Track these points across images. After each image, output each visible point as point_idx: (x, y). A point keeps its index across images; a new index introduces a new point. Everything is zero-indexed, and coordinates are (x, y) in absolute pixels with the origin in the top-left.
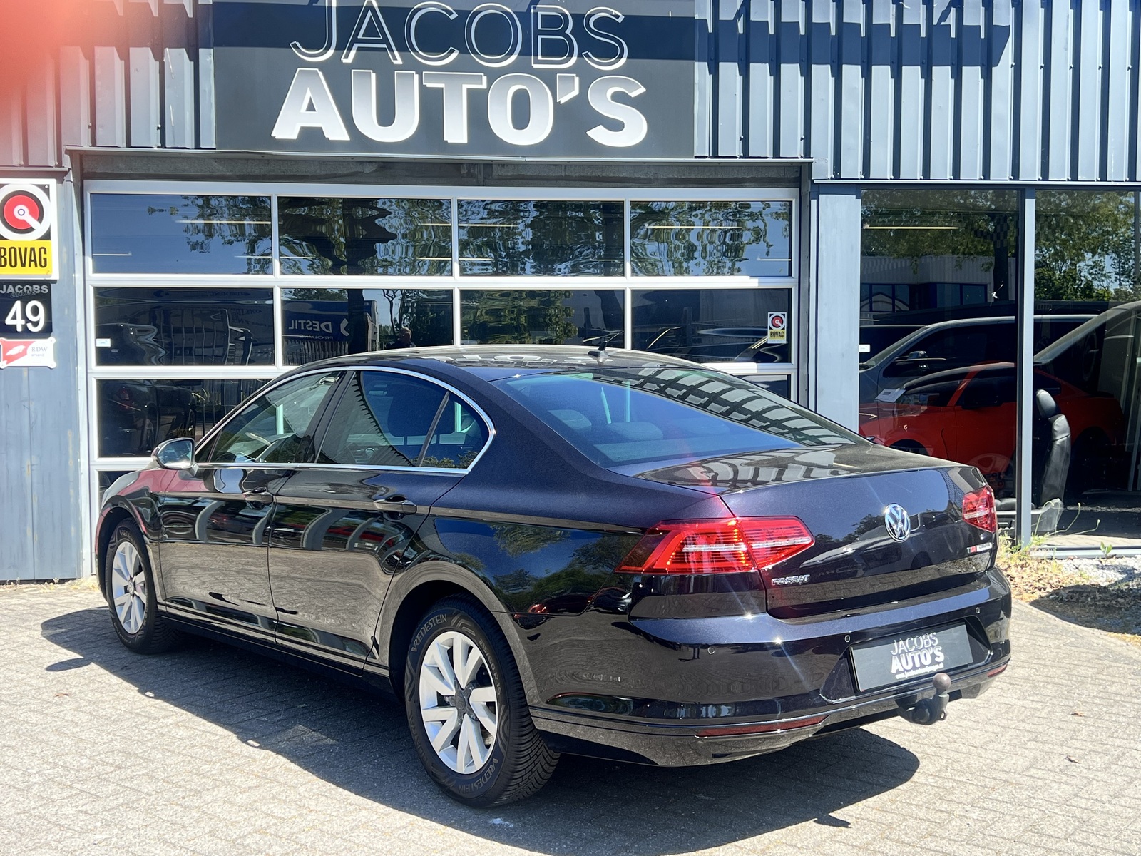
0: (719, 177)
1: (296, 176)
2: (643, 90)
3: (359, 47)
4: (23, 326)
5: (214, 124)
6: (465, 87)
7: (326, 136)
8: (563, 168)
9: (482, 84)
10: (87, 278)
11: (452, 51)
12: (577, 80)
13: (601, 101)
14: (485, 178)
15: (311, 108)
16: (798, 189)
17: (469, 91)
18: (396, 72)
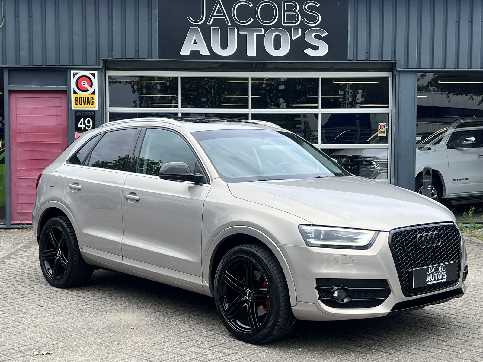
0: (358, 68)
1: (188, 69)
2: (327, 33)
3: (214, 19)
4: (84, 127)
5: (158, 49)
7: (201, 54)
8: (294, 65)
9: (262, 32)
10: (107, 109)
11: (251, 19)
12: (300, 30)
14: (262, 69)
15: (195, 42)
16: (392, 72)
17: (257, 35)
18: (228, 28)
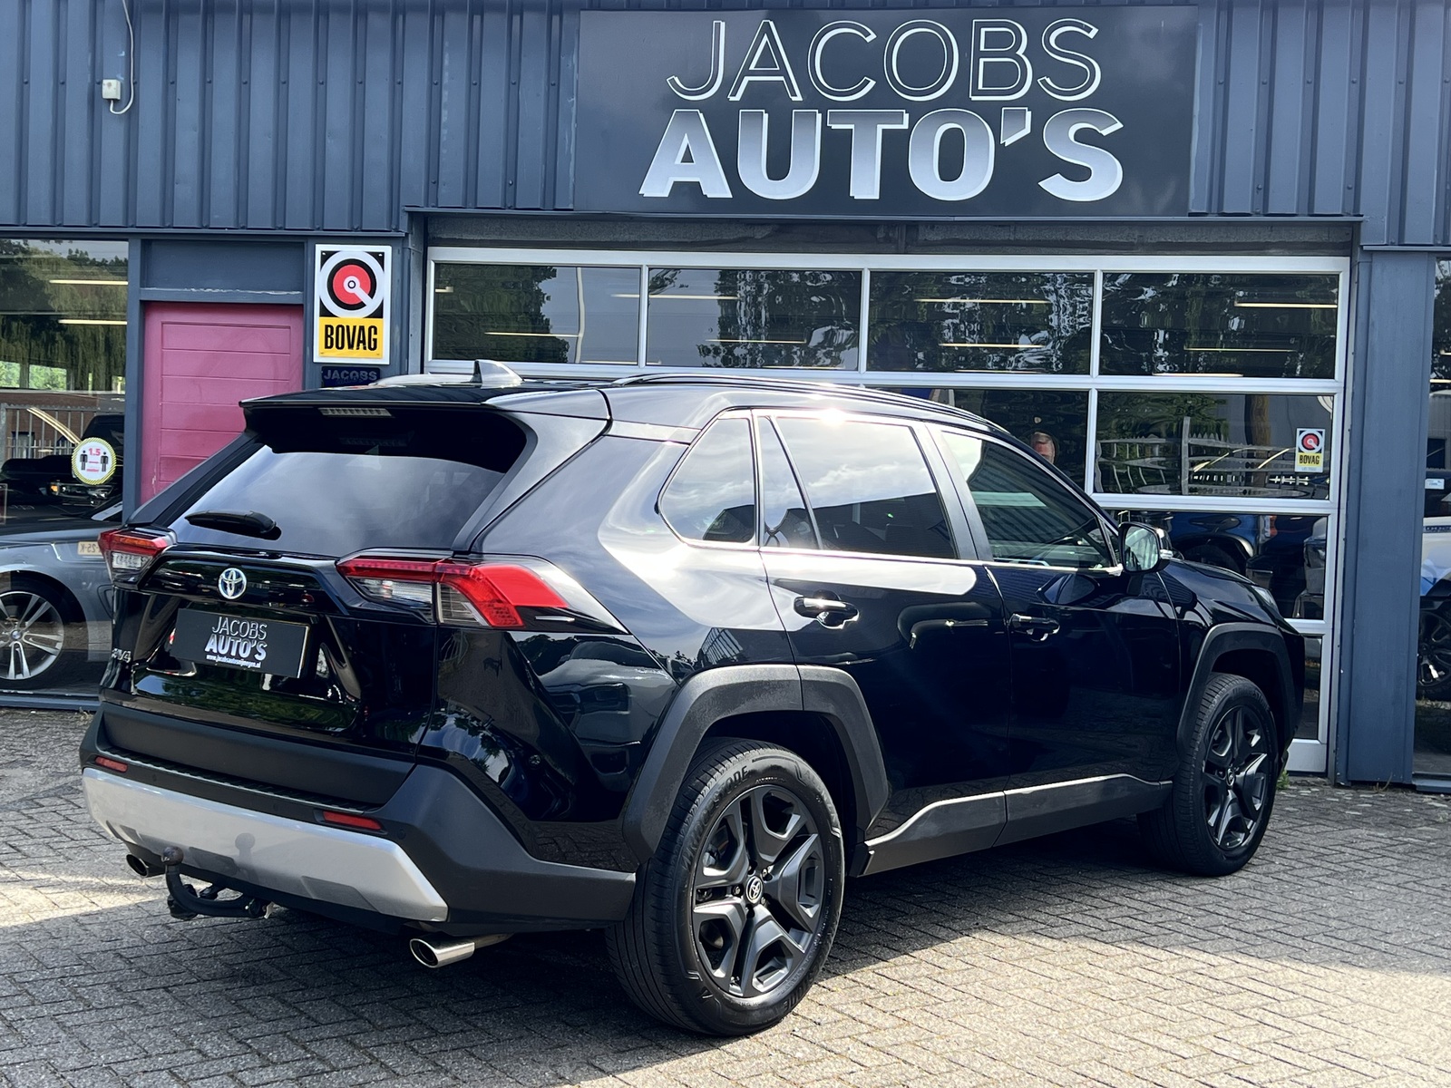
0: (1232, 241)
1: (673, 243)
2: (1119, 125)
3: (750, 82)
5: (572, 180)
6: (880, 127)
7: (705, 193)
8: (1012, 230)
9: (902, 123)
11: (867, 83)
12: (1029, 114)
13: (1062, 142)
14: (907, 244)
15: (688, 158)
16: (1349, 258)
17: (883, 130)
18: (794, 110)
